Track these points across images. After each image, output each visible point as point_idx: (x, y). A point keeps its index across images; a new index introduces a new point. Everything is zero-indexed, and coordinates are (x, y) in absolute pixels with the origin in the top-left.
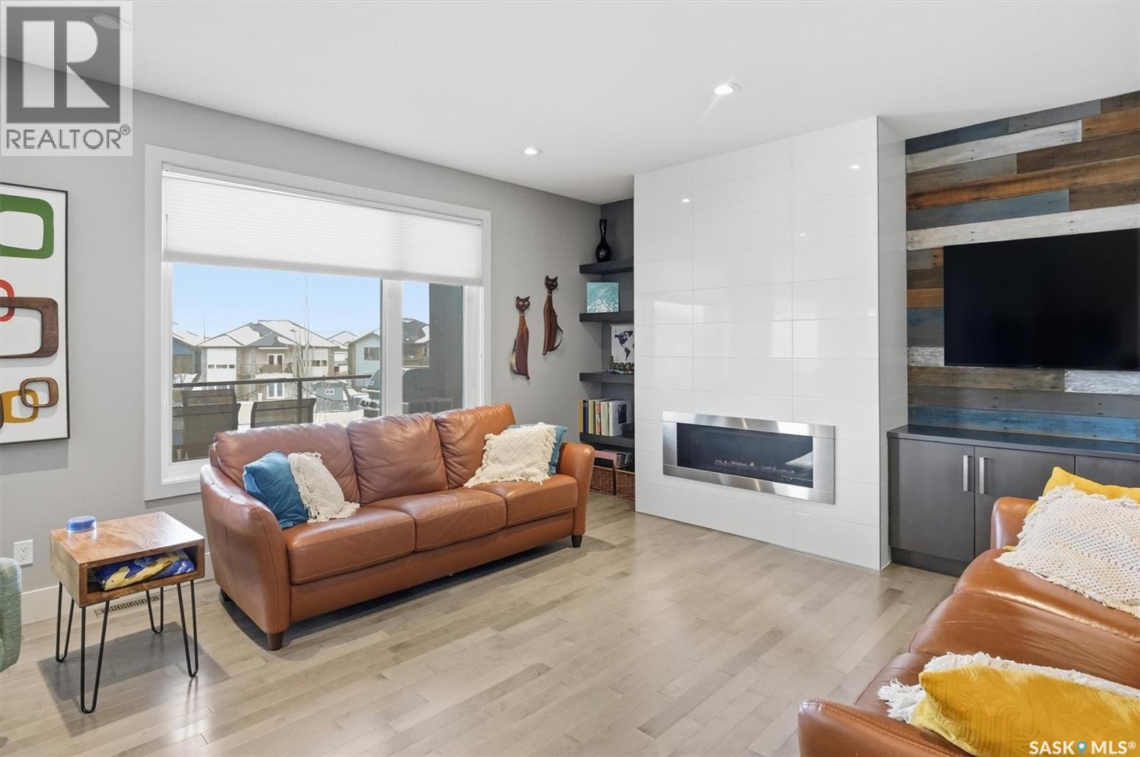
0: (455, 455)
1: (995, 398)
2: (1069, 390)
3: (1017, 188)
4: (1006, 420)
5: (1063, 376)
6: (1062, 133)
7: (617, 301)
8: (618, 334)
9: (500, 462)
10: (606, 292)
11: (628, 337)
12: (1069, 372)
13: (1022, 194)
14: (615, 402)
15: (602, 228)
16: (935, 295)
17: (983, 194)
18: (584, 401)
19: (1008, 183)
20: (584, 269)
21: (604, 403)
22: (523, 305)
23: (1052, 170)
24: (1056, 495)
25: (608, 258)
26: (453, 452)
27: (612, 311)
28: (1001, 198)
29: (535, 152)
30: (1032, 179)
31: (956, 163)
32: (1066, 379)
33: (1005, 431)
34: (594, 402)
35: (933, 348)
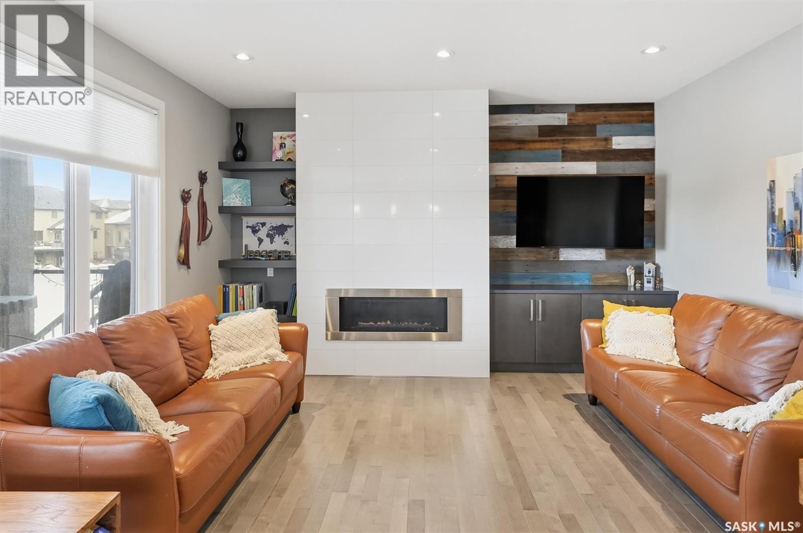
0: (190, 350)
1: (527, 265)
2: (561, 259)
3: (538, 145)
4: (533, 278)
5: (559, 252)
6: (559, 118)
7: (250, 196)
8: (251, 225)
9: (235, 349)
10: (240, 188)
11: (261, 228)
12: (561, 249)
13: (541, 149)
14: (257, 285)
15: (239, 130)
16: (512, 204)
17: (522, 146)
18: (224, 286)
19: (534, 141)
20: (221, 166)
21: (247, 286)
22: (185, 197)
23: (554, 138)
24: (616, 315)
25: (243, 159)
26: (188, 347)
27: (245, 205)
28: (531, 150)
29: (247, 58)
30: (545, 141)
31: (509, 125)
32: (560, 253)
33: (533, 284)
34: (236, 287)
35: (495, 237)
